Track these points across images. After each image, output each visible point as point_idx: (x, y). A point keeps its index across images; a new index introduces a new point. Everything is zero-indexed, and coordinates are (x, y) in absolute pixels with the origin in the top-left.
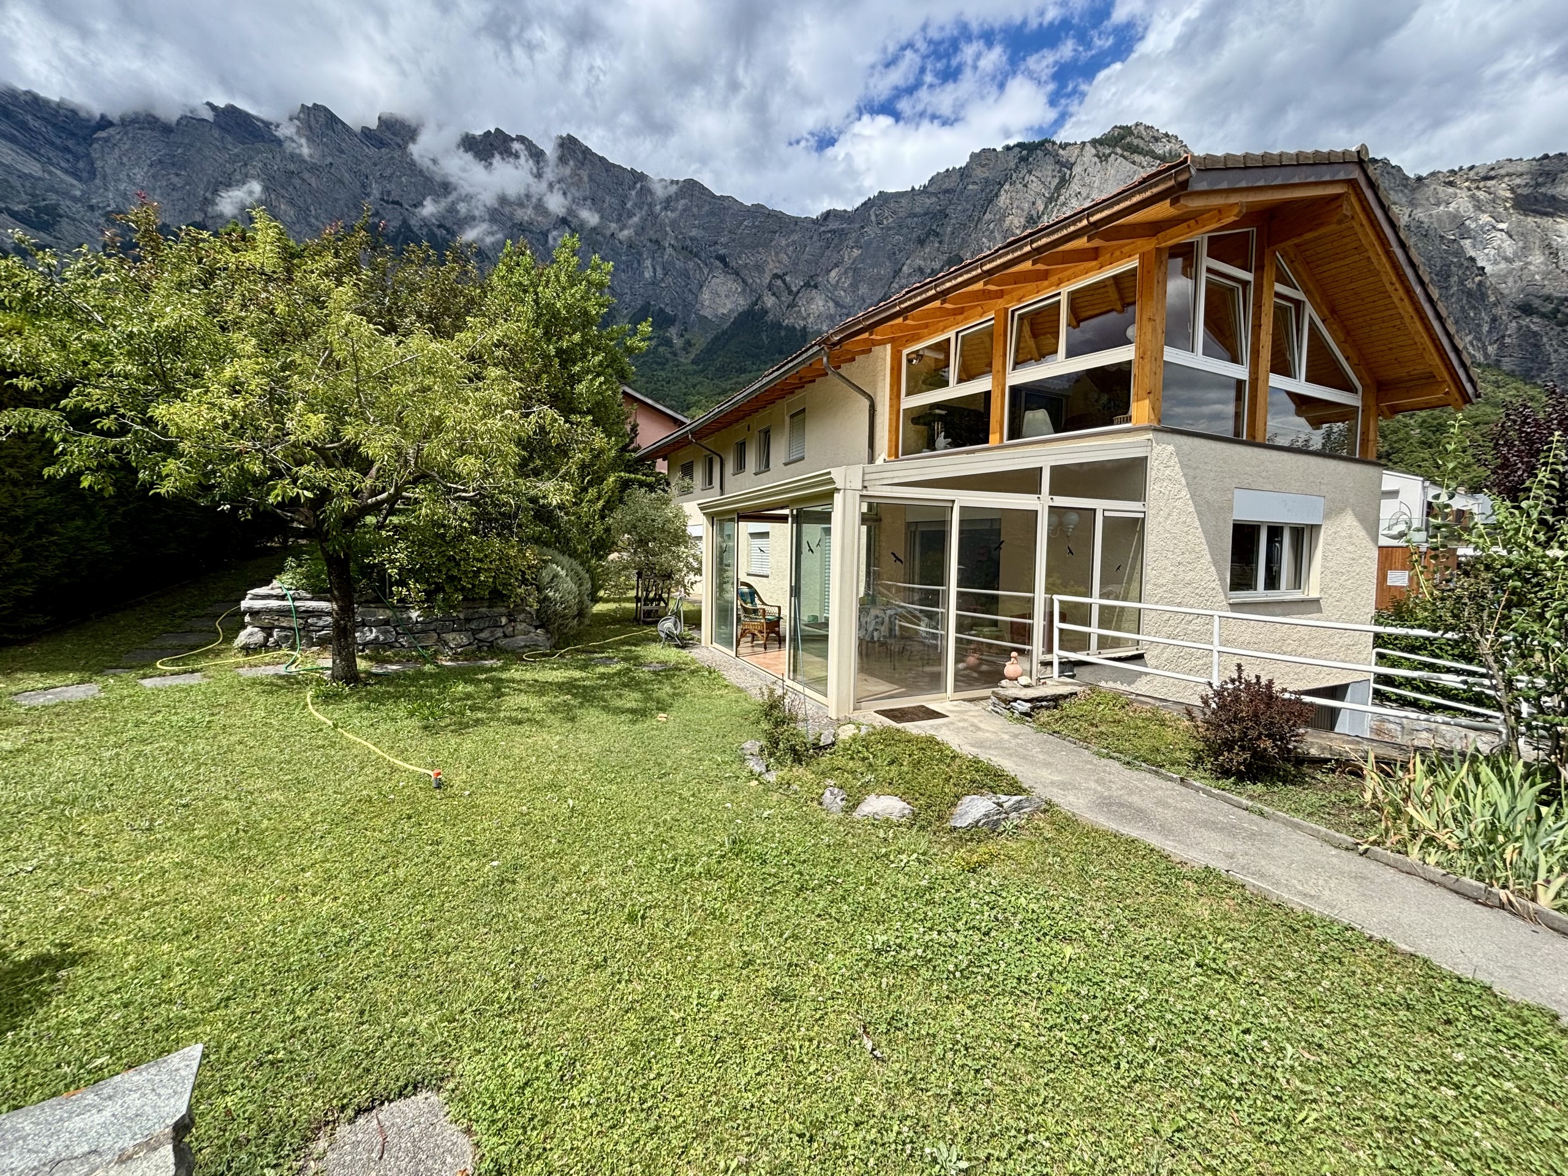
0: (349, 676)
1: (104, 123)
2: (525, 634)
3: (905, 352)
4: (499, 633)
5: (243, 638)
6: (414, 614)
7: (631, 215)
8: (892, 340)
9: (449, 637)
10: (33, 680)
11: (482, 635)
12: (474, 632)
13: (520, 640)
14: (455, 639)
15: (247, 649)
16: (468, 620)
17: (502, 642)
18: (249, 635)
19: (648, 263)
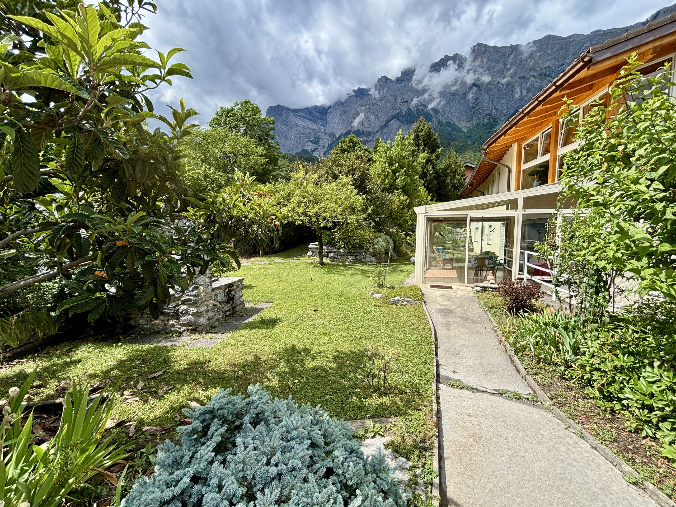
0: (322, 263)
1: (330, 107)
2: (369, 258)
3: (524, 145)
4: (362, 257)
5: (308, 254)
6: (341, 250)
7: (508, 70)
8: (517, 141)
9: (349, 257)
10: (277, 258)
11: (357, 257)
12: (356, 256)
13: (368, 260)
14: (351, 258)
15: (309, 256)
16: (354, 253)
17: (363, 260)
18: (310, 253)
19: (518, 90)
